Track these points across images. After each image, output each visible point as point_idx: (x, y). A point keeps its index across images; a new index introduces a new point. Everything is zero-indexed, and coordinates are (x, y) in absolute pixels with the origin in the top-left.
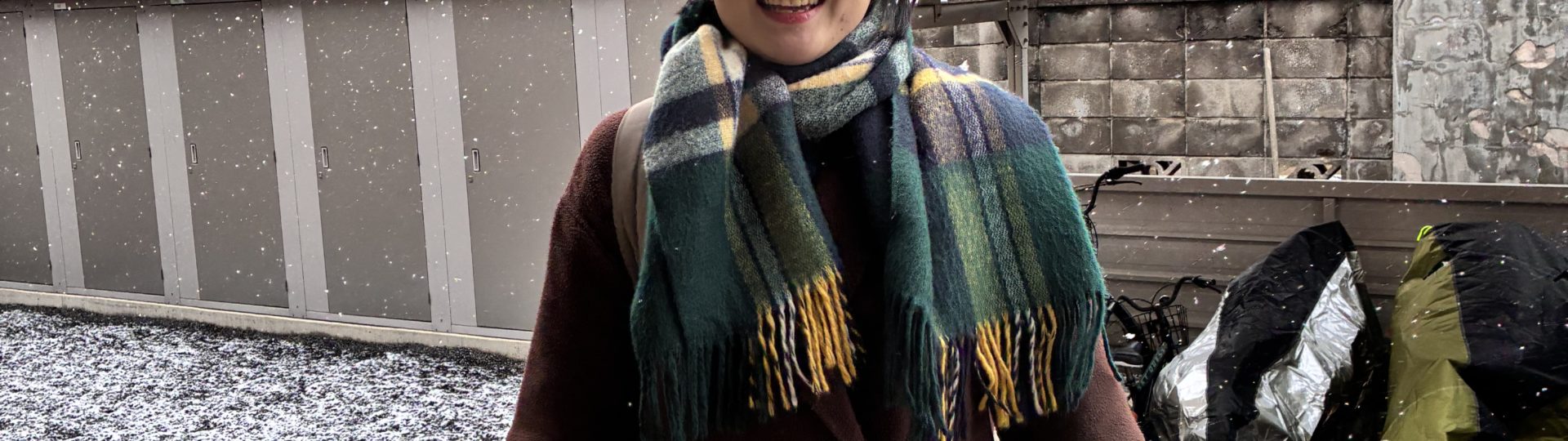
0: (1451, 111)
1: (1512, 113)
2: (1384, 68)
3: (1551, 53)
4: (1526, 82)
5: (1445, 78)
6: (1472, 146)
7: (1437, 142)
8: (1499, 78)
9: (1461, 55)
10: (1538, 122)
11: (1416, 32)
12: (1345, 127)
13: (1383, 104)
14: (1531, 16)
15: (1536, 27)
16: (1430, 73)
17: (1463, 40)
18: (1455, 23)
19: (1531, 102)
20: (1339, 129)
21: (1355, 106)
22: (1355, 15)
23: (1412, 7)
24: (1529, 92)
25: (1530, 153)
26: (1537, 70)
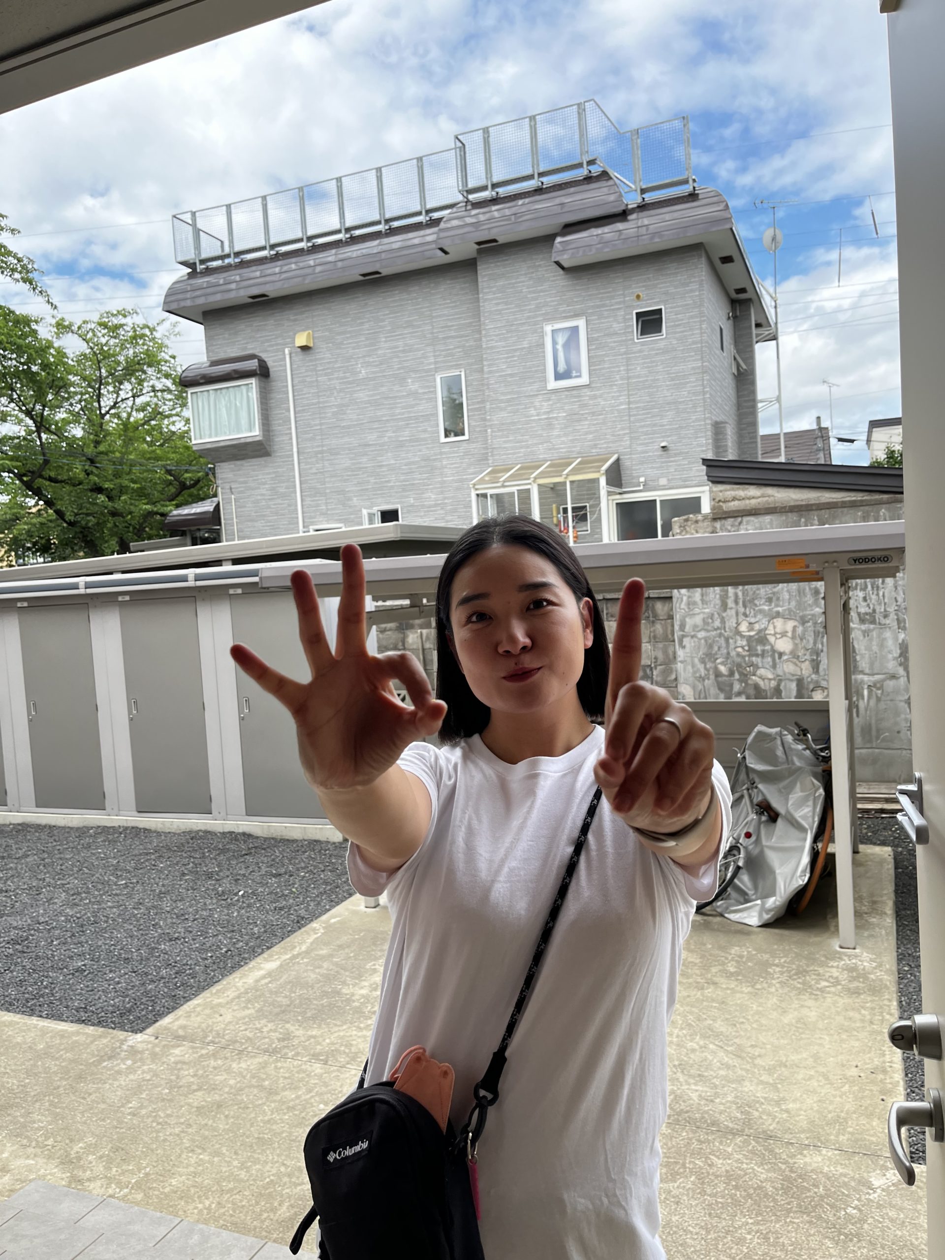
0: (707, 660)
1: (739, 660)
2: (670, 636)
3: (757, 627)
4: (744, 643)
5: (703, 641)
6: (720, 679)
7: (700, 677)
8: (731, 641)
9: (709, 628)
10: (752, 665)
11: (686, 616)
12: (651, 669)
13: (671, 656)
14: (745, 606)
15: (748, 613)
16: (696, 640)
17: (710, 621)
18: (707, 610)
19: (747, 653)
20: (648, 671)
21: (656, 658)
22: (653, 606)
23: (684, 603)
24: (746, 648)
25: (750, 682)
26: (750, 637)
